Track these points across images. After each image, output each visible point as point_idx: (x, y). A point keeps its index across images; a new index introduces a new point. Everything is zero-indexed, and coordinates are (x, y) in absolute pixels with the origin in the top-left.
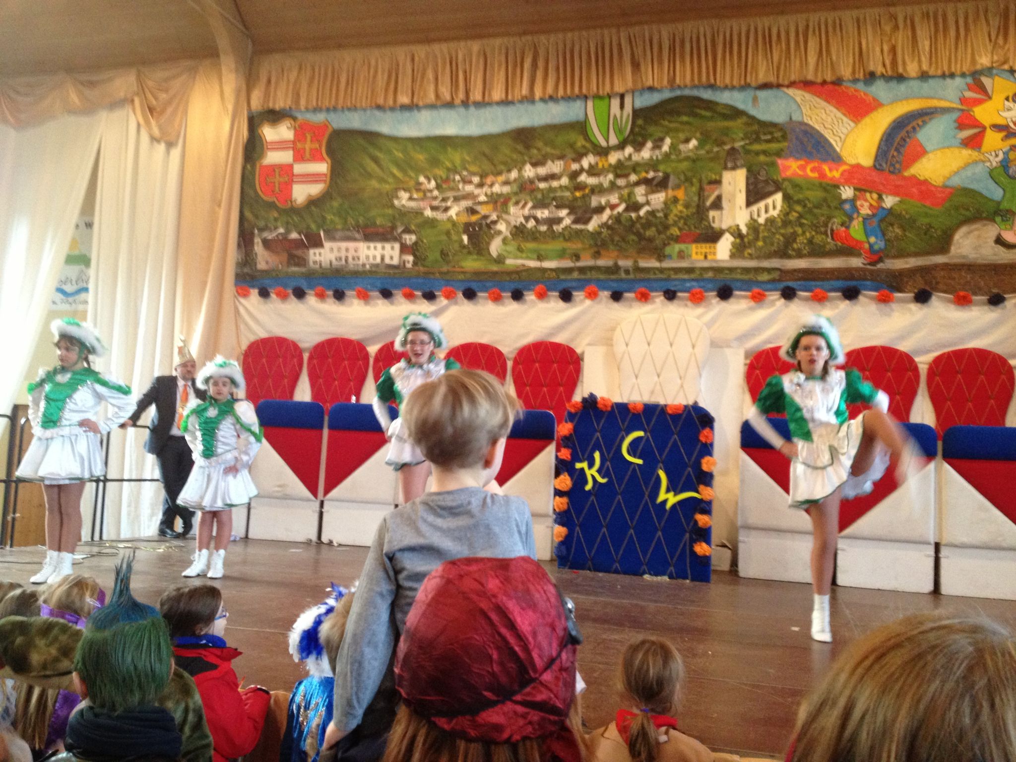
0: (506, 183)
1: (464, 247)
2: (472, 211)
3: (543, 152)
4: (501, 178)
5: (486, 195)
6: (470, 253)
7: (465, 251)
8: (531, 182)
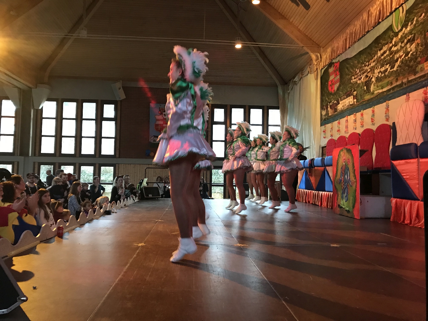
0: (374, 61)
1: (365, 91)
2: (367, 76)
3: (382, 44)
4: (373, 60)
5: (370, 69)
6: (366, 93)
7: (365, 92)
8: (380, 57)
